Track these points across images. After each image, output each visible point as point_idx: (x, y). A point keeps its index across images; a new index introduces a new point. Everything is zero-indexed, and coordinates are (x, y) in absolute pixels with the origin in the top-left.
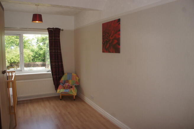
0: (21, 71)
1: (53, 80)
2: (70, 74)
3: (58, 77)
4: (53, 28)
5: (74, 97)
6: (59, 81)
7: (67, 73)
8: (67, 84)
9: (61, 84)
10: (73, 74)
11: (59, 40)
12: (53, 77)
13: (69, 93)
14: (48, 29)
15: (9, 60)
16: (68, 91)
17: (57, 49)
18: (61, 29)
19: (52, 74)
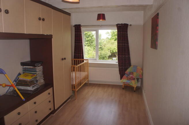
0: (96, 60)
1: (119, 70)
2: (135, 67)
3: (123, 68)
4: (122, 24)
5: (135, 89)
6: (125, 72)
7: (134, 66)
8: (131, 76)
9: (126, 75)
10: (138, 67)
11: (127, 34)
12: (119, 68)
13: (130, 84)
14: (117, 25)
15: (112, 50)
16: (129, 82)
17: (125, 43)
18: (129, 24)
19: (119, 65)
